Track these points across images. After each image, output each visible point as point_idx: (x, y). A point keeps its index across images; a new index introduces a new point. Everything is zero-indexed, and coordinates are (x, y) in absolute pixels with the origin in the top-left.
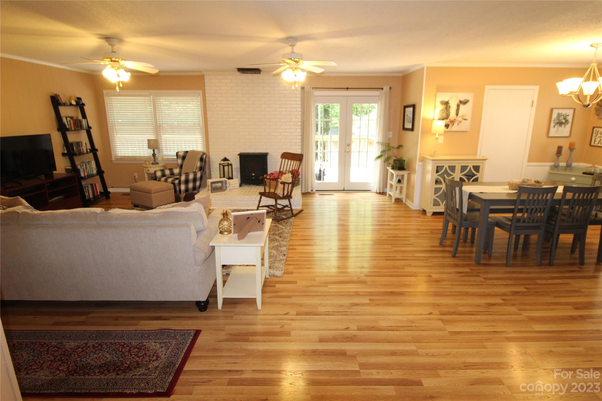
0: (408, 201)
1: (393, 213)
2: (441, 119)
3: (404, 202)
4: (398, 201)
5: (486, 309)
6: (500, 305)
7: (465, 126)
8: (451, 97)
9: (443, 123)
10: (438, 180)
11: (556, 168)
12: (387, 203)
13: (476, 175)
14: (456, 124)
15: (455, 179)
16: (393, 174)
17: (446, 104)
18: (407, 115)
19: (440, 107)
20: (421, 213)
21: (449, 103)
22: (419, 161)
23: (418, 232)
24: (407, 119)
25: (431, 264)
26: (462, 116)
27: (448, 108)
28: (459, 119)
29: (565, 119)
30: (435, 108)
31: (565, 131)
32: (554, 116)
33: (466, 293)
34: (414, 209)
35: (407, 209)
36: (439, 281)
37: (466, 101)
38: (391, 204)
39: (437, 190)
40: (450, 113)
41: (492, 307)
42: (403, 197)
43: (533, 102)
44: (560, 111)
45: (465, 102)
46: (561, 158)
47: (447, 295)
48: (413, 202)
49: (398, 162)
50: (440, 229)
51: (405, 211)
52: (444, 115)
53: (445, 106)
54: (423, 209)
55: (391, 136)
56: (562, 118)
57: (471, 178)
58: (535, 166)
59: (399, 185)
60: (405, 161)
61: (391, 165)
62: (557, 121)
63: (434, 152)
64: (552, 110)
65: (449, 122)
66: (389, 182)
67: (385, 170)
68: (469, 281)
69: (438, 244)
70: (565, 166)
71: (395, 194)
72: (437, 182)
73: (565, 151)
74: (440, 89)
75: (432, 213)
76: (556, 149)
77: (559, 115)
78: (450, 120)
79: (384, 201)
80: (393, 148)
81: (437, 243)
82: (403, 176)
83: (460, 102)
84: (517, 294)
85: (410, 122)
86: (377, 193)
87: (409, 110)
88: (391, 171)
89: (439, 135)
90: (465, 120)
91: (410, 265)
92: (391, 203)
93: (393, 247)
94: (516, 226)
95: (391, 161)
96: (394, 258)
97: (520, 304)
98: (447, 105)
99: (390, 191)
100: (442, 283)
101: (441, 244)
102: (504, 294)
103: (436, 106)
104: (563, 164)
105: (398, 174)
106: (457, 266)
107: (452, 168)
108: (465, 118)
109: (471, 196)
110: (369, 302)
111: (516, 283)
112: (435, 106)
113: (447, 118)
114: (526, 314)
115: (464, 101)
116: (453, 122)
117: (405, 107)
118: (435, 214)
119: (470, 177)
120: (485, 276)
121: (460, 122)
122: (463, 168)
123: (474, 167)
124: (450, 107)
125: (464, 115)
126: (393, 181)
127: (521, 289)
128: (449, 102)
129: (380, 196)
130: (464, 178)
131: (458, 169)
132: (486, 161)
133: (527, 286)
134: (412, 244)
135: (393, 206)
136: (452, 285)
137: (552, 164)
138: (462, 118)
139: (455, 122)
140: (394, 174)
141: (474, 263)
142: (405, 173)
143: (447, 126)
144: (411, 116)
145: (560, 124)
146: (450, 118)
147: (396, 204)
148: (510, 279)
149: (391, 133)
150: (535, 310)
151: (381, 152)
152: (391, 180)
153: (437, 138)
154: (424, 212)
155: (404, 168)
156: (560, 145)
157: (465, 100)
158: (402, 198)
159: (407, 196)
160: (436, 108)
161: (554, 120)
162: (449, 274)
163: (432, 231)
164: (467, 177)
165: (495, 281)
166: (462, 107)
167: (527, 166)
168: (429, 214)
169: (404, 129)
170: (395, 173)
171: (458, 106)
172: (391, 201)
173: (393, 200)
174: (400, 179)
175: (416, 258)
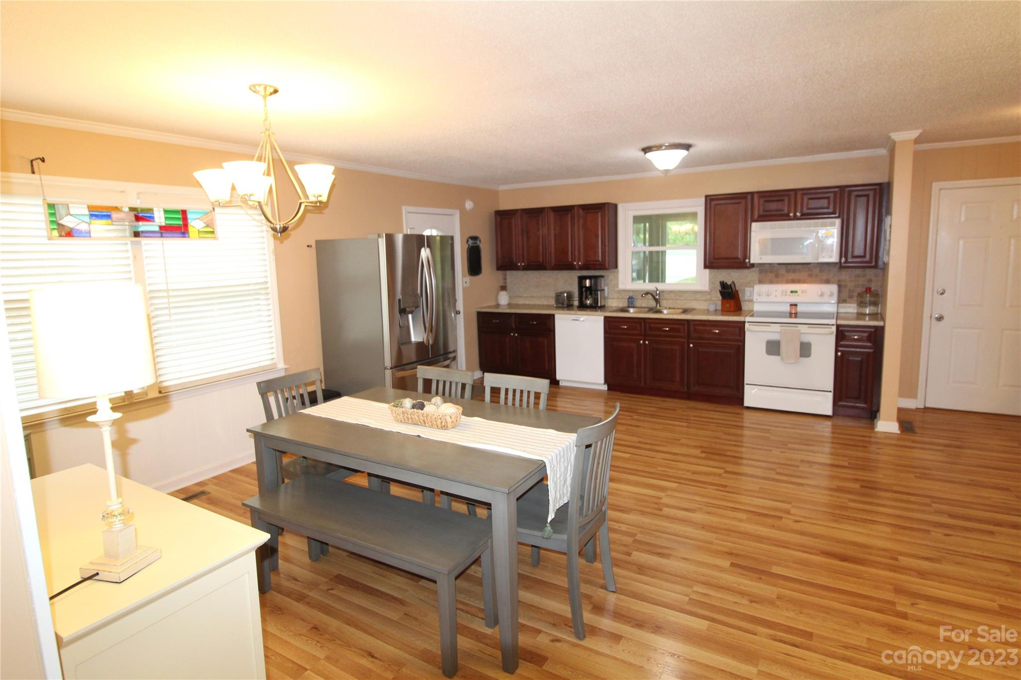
102: (646, 513)
110: (900, 557)
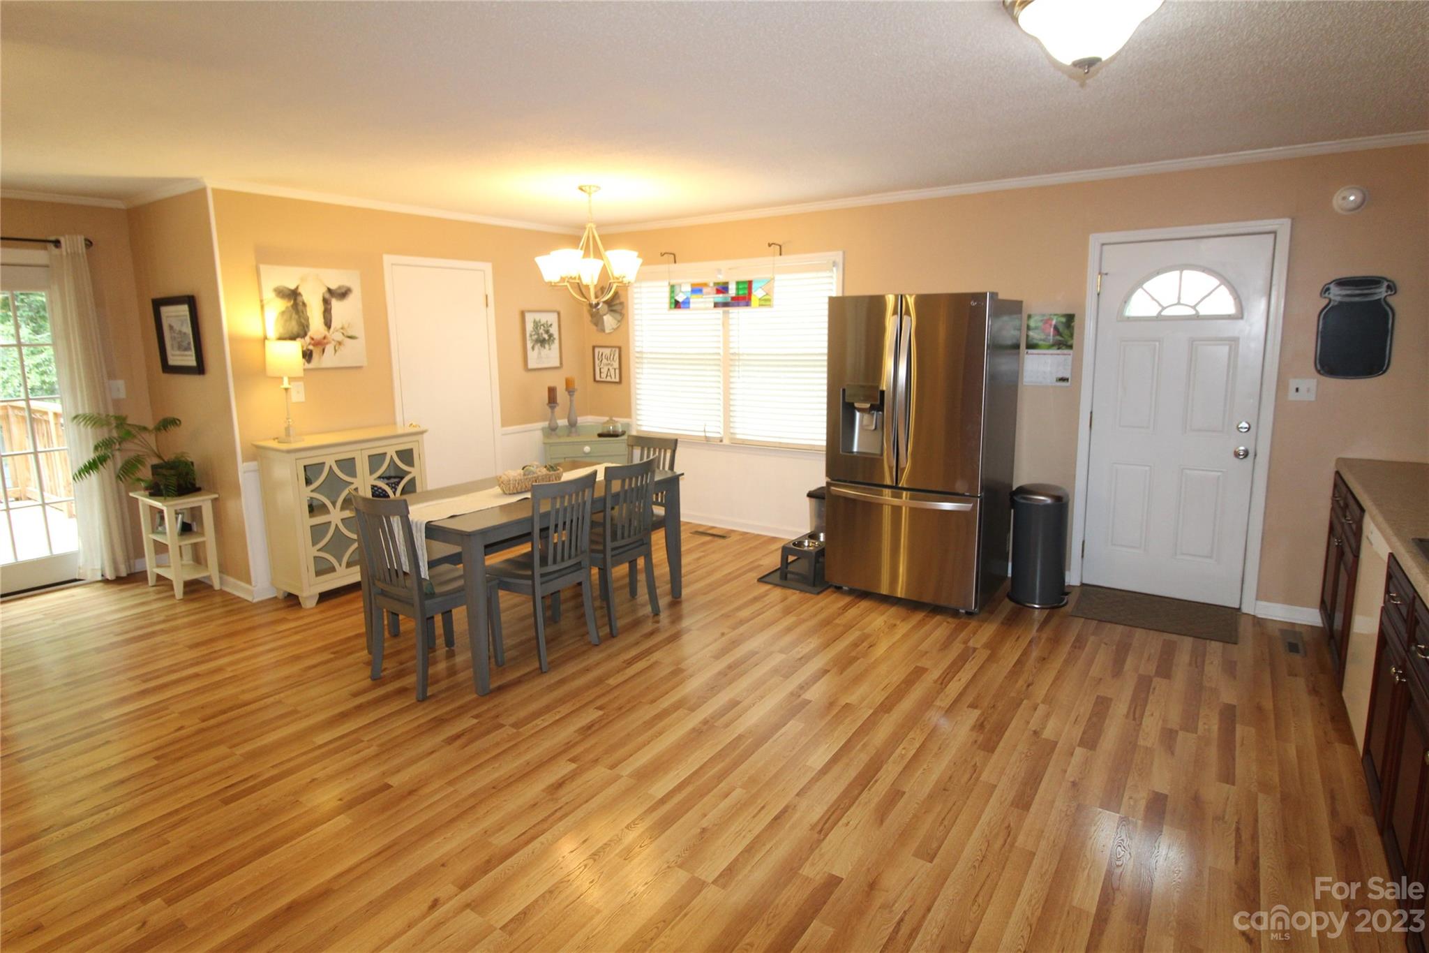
0: (231, 580)
1: (185, 636)
2: (287, 336)
3: (217, 586)
4: (195, 588)
5: (552, 807)
6: (572, 776)
7: (353, 353)
8: (303, 279)
9: (296, 347)
10: (315, 503)
11: (553, 433)
12: (155, 606)
13: (409, 473)
14: (329, 349)
15: (361, 493)
16: (161, 512)
17: (293, 295)
18: (171, 327)
19: (278, 306)
20: (282, 605)
21: (300, 294)
22: (246, 459)
23: (296, 668)
24: (173, 339)
25: (373, 750)
26: (342, 328)
27: (300, 307)
28: (335, 335)
29: (547, 332)
30: (262, 307)
31: (549, 356)
32: (530, 327)
33: (494, 788)
34: (256, 600)
35: (236, 606)
36: (415, 790)
37: (343, 290)
38: (174, 606)
39: (317, 532)
40: (307, 319)
41: (562, 792)
42: (212, 572)
43: (487, 296)
44: (538, 317)
45: (343, 294)
46: (558, 409)
47: (453, 821)
48: (249, 581)
49: (173, 472)
50: (358, 636)
51: (230, 613)
52: (294, 327)
53: (292, 302)
54: (285, 592)
55: (122, 394)
56: (541, 331)
57: (399, 483)
58: (518, 432)
59: (189, 541)
60: (192, 463)
61: (143, 484)
62: (536, 336)
63: (287, 429)
64: (523, 314)
65: (310, 344)
66: (148, 537)
67: (125, 501)
68: (486, 751)
69: (369, 682)
70: (566, 426)
71: (178, 572)
72: (313, 509)
73: (561, 395)
74: (267, 256)
75: (318, 596)
76: (545, 395)
77: (537, 325)
78: (312, 339)
79: (143, 604)
80: (145, 429)
81: (362, 678)
82: (196, 512)
83: (329, 290)
84: (590, 732)
85: (187, 349)
86: (106, 581)
87: (176, 316)
88: (146, 501)
89: (291, 379)
90: (350, 337)
91: (313, 780)
92: (170, 602)
93: (234, 746)
94: (542, 575)
95: (146, 473)
96: (251, 783)
97: (607, 752)
98: (295, 300)
99: (158, 566)
100: (427, 790)
101: (377, 680)
102: (569, 746)
103: (265, 302)
104: (562, 422)
105: (178, 508)
106: (439, 722)
107: (348, 465)
108: (350, 334)
109: (433, 531)
111: (578, 705)
112: (261, 301)
113: (302, 333)
114: (627, 769)
115: (339, 291)
116: (321, 344)
117: (158, 304)
118: (324, 597)
119: (393, 480)
120: (513, 719)
121: (340, 343)
122: (375, 460)
123: (399, 453)
124: (304, 304)
125: (346, 326)
126: (164, 533)
127: (592, 715)
128: (301, 290)
129: (121, 590)
130: (382, 484)
131: (362, 466)
132: (425, 435)
133: (599, 703)
134: (295, 712)
135: (182, 609)
136: (450, 783)
137: (546, 424)
138: (343, 334)
139: (327, 343)
140: (165, 509)
141: (475, 696)
142: (203, 502)
143: (307, 355)
144: (187, 329)
145: (542, 342)
146: (310, 334)
147: (193, 600)
148: (562, 701)
149: (120, 384)
150: (636, 752)
151: (96, 448)
152: (154, 531)
153: (286, 389)
154: (292, 600)
155: (193, 485)
156: (552, 384)
157: (340, 288)
158: (209, 577)
159: (223, 569)
160: (266, 308)
161: (531, 336)
162: (433, 756)
163: (340, 649)
164: (386, 481)
165: (538, 721)
166: (335, 304)
167: (503, 435)
168: (309, 602)
169: (168, 368)
170: (167, 506)
171: (326, 302)
172: (173, 596)
173: (179, 591)
174: (188, 521)
175: (323, 750)
